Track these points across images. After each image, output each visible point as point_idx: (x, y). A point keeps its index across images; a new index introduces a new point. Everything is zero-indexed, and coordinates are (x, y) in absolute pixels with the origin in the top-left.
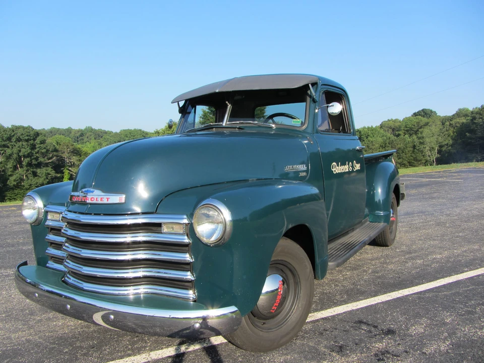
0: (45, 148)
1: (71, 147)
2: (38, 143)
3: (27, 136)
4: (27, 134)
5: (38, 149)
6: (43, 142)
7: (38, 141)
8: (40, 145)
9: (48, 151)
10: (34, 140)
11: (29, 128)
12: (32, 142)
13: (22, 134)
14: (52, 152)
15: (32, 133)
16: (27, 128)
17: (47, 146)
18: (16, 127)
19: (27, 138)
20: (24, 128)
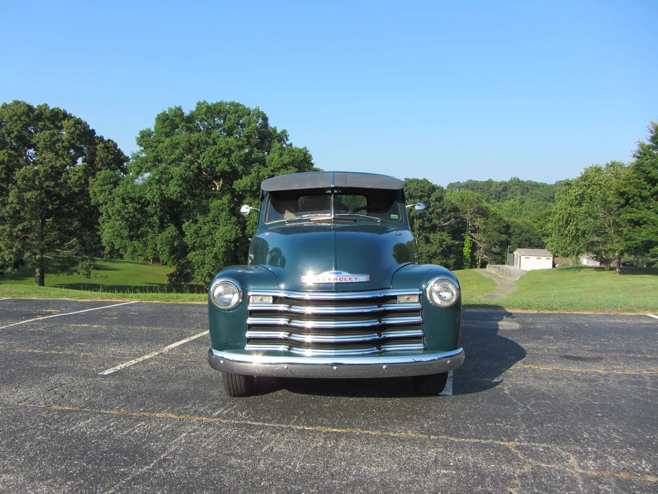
0: (440, 207)
1: (475, 206)
2: (433, 200)
3: (421, 191)
4: (420, 189)
5: (432, 208)
6: (440, 199)
7: (433, 197)
8: (434, 203)
9: (444, 210)
10: (429, 196)
11: (425, 181)
12: (425, 199)
13: (415, 190)
14: (449, 211)
15: (427, 187)
16: (421, 181)
17: (443, 205)
18: (410, 180)
19: (420, 194)
20: (418, 181)
